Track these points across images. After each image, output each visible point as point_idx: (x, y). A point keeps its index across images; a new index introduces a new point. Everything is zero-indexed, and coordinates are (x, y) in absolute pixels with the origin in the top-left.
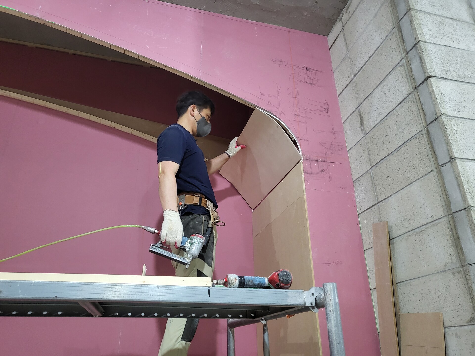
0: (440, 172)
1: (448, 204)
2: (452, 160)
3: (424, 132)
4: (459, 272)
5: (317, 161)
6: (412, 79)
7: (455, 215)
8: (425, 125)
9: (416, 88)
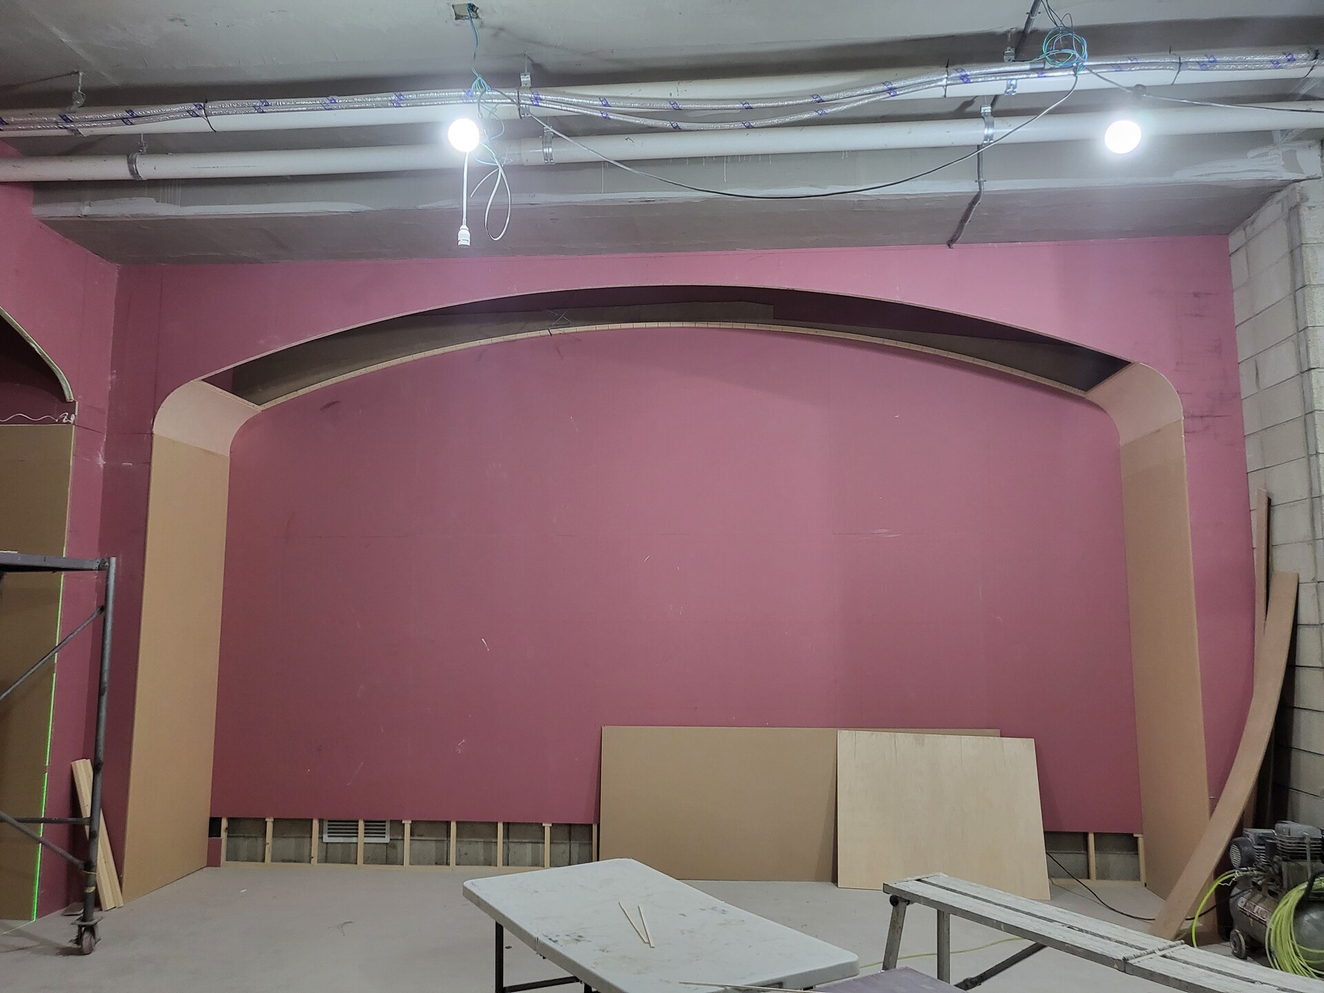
0: (1309, 460)
1: (1311, 489)
2: (1317, 454)
3: (1303, 418)
4: (1311, 544)
5: (1202, 417)
6: (1300, 364)
7: (1314, 500)
8: (1304, 413)
9: (1302, 373)
